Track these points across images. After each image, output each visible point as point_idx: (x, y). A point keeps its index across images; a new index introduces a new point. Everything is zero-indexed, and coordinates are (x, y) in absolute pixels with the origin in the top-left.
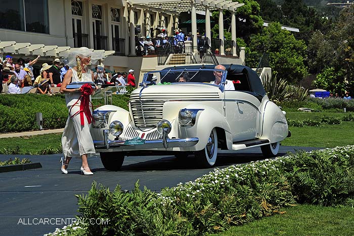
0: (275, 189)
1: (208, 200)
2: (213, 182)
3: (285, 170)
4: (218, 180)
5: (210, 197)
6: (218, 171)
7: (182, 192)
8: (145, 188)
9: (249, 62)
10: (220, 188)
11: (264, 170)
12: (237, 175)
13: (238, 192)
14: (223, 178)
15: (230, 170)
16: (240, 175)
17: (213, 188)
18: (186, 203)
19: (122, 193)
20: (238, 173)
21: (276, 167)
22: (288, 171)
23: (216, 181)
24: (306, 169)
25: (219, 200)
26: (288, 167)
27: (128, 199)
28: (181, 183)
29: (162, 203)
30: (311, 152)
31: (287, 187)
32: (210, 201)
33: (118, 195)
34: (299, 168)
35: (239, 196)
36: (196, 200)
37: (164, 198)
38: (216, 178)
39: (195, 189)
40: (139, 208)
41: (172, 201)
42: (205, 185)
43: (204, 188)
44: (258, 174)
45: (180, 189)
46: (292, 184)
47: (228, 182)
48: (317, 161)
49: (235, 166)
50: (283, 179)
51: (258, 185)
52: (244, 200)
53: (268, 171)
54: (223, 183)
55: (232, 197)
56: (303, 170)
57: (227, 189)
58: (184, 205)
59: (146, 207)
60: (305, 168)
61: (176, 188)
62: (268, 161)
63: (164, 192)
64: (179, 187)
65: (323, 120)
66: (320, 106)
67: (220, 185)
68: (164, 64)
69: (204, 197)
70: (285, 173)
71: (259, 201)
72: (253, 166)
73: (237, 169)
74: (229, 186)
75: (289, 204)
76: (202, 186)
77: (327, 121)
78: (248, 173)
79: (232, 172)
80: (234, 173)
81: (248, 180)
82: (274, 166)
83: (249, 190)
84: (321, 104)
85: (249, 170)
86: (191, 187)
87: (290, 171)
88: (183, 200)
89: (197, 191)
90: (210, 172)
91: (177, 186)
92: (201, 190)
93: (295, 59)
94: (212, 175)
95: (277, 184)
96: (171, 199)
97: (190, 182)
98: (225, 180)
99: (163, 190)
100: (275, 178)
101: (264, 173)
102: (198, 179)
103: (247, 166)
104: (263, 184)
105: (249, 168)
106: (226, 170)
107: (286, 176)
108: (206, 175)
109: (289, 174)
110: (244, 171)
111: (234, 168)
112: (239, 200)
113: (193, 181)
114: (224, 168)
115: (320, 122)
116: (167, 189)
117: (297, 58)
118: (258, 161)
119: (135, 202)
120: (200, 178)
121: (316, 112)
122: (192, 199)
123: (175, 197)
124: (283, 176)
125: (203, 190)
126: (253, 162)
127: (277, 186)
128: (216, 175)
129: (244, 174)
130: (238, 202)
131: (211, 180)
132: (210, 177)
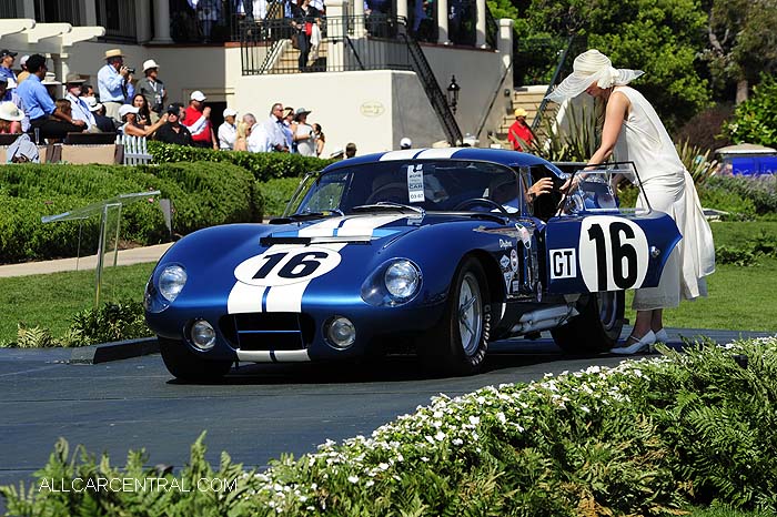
0: (622, 460)
1: (417, 495)
2: (429, 438)
3: (650, 401)
4: (444, 430)
5: (422, 485)
6: (444, 404)
7: (335, 471)
8: (226, 458)
10: (452, 458)
11: (587, 400)
12: (502, 417)
13: (506, 470)
14: (459, 424)
15: (481, 400)
16: (513, 419)
17: (431, 456)
18: (349, 502)
19: (149, 474)
20: (505, 409)
21: (624, 393)
22: (660, 404)
23: (440, 436)
24: (718, 399)
25: (448, 494)
26: (661, 391)
27: (169, 494)
28: (329, 442)
29: (272, 504)
30: (728, 346)
31: (657, 455)
32: (421, 497)
34: (694, 396)
35: (510, 481)
36: (377, 495)
37: (278, 487)
38: (438, 424)
39: (374, 460)
41: (304, 499)
42: (406, 447)
43: (401, 458)
44: (568, 413)
45: (330, 461)
46: (672, 446)
47: (476, 437)
48: (751, 375)
49: (497, 388)
50: (646, 428)
51: (569, 445)
52: (525, 496)
53: (600, 403)
54: (459, 441)
55: (491, 486)
56: (708, 402)
57: (473, 461)
58: (343, 509)
59: (225, 515)
60: (712, 396)
61: (316, 456)
62: (596, 374)
63: (276, 468)
64: (324, 454)
65: (760, 248)
66: (749, 203)
67: (452, 446)
68: (260, 72)
69: (404, 484)
70: (652, 410)
71: (574, 496)
72: (553, 388)
73: (504, 396)
74: (479, 450)
75: (664, 510)
76: (395, 450)
77: (770, 249)
78: (537, 408)
79: (487, 406)
80: (495, 411)
81: (539, 431)
82: (615, 388)
83: (542, 461)
84: (752, 197)
85: (540, 400)
86: (364, 455)
87: (668, 403)
88: (338, 494)
89: (381, 465)
90: (420, 407)
91: (317, 452)
92: (392, 462)
93: (671, 56)
94: (424, 418)
95: (627, 444)
96: (302, 493)
97: (358, 437)
98: (467, 433)
99: (275, 462)
100: (621, 427)
101: (586, 409)
102: (382, 427)
103: (533, 388)
104: (583, 445)
105: (540, 395)
106: (468, 401)
107: (654, 420)
108: (407, 416)
109: (663, 414)
110: (523, 405)
111: (494, 395)
112: (510, 495)
113: (368, 435)
114: (461, 394)
115: (749, 253)
116: (289, 462)
117: (675, 53)
118: (566, 373)
119: (192, 502)
120: (390, 427)
121: (734, 220)
122: (364, 492)
123: (314, 486)
124: (645, 421)
125: (398, 463)
126: (551, 375)
127: (626, 450)
128: (438, 415)
129: (524, 412)
130: (507, 500)
131: (425, 432)
132: (420, 424)
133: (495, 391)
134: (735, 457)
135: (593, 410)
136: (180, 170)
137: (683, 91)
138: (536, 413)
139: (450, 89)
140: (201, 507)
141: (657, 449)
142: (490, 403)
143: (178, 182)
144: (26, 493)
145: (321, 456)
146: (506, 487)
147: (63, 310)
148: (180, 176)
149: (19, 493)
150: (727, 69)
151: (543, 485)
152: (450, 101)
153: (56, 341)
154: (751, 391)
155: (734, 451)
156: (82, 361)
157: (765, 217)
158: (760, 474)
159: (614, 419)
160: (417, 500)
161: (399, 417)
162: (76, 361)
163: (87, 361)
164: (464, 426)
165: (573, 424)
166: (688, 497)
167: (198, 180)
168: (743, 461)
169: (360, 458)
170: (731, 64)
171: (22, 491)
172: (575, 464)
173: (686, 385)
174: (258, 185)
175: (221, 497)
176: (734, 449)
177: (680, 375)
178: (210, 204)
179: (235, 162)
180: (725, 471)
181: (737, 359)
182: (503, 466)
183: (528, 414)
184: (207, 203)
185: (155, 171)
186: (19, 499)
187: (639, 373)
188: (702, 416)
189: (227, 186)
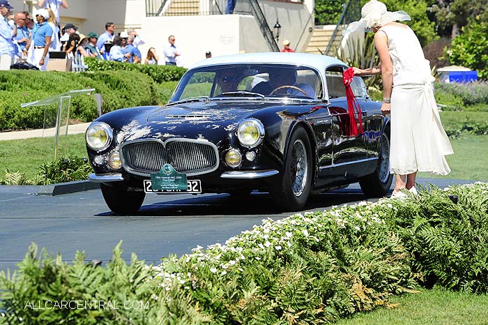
0: (382, 260)
1: (252, 280)
2: (261, 245)
3: (397, 223)
4: (270, 240)
5: (256, 275)
6: (270, 225)
7: (203, 265)
8: (134, 257)
9: (322, 12)
10: (274, 258)
11: (358, 222)
12: (306, 233)
13: (308, 265)
14: (279, 237)
15: (293, 222)
16: (312, 234)
17: (262, 256)
18: (211, 284)
19: (88, 266)
20: (308, 228)
21: (381, 218)
22: (403, 225)
23: (267, 244)
24: (438, 223)
25: (272, 280)
26: (404, 218)
27: (99, 278)
28: (199, 247)
29: (163, 285)
30: (446, 189)
31: (401, 256)
32: (256, 281)
33: (80, 270)
34: (424, 220)
35: (311, 272)
36: (228, 280)
37: (167, 275)
38: (266, 237)
39: (226, 259)
40: (122, 296)
41: (183, 282)
42: (247, 251)
43: (243, 258)
44: (346, 231)
45: (199, 259)
46: (410, 251)
47: (289, 245)
48: (459, 208)
50: (394, 241)
51: (347, 250)
52: (319, 281)
53: (366, 224)
54: (279, 248)
55: (298, 275)
56: (433, 224)
57: (287, 259)
58: (206, 289)
59: (134, 292)
60: (435, 220)
61: (191, 255)
62: (364, 206)
63: (166, 263)
64: (196, 254)
65: (465, 128)
66: (459, 100)
67: (275, 250)
68: (157, 15)
69: (245, 273)
70: (398, 229)
71: (349, 282)
72: (337, 215)
73: (308, 219)
74: (291, 253)
75: (405, 290)
76: (240, 253)
77: (471, 128)
78: (328, 227)
79: (296, 226)
80: (301, 228)
81: (329, 241)
82: (376, 215)
83: (330, 260)
84: (461, 96)
85: (329, 222)
86: (220, 255)
87: (408, 224)
88: (204, 279)
89: (231, 261)
90: (255, 226)
91: (192, 253)
92: (237, 259)
93: (412, 8)
94: (258, 232)
95: (383, 250)
96: (182, 278)
97: (217, 244)
98: (284, 242)
99: (166, 260)
100: (379, 239)
101: (358, 228)
102: (232, 238)
103: (325, 215)
104: (355, 250)
105: (330, 219)
106: (285, 223)
107: (400, 235)
108: (247, 232)
109: (404, 231)
110: (319, 225)
111: (301, 219)
112: (310, 280)
113: (223, 243)
114: (281, 218)
115: (458, 131)
116: (174, 259)
117: (415, 5)
118: (345, 205)
119: (114, 284)
120: (237, 238)
121: (450, 110)
122: (220, 278)
123: (189, 274)
124: (394, 235)
125: (241, 261)
126: (336, 206)
127: (382, 254)
128: (266, 231)
129: (320, 229)
130: (308, 284)
131: (258, 242)
132: (255, 236)
133: (302, 216)
134: (449, 258)
135: (361, 228)
136: (107, 75)
137: (419, 30)
138: (327, 230)
139: (275, 27)
140: (119, 287)
141: (401, 253)
142: (298, 224)
143: (106, 83)
144: (11, 276)
145: (193, 256)
146: (308, 276)
147: (34, 162)
148: (107, 79)
149: (6, 276)
150: (447, 17)
151: (330, 275)
152: (275, 35)
153: (29, 181)
154: (460, 218)
155: (449, 254)
156: (45, 194)
157: (469, 108)
158: (464, 269)
159: (374, 234)
160: (253, 284)
161: (242, 232)
162: (42, 194)
163: (49, 194)
164: (282, 238)
165: (349, 237)
166: (420, 282)
167: (118, 82)
168: (454, 261)
169: (218, 257)
170: (450, 14)
171: (9, 274)
172: (351, 261)
173: (419, 213)
174: (155, 85)
175: (131, 281)
176: (448, 253)
177: (415, 208)
178: (125, 97)
179: (141, 71)
180: (443, 266)
181: (451, 198)
182: (306, 263)
183: (322, 231)
184: (124, 96)
185: (92, 76)
186: (6, 280)
187: (390, 206)
188: (429, 233)
189: (136, 86)
